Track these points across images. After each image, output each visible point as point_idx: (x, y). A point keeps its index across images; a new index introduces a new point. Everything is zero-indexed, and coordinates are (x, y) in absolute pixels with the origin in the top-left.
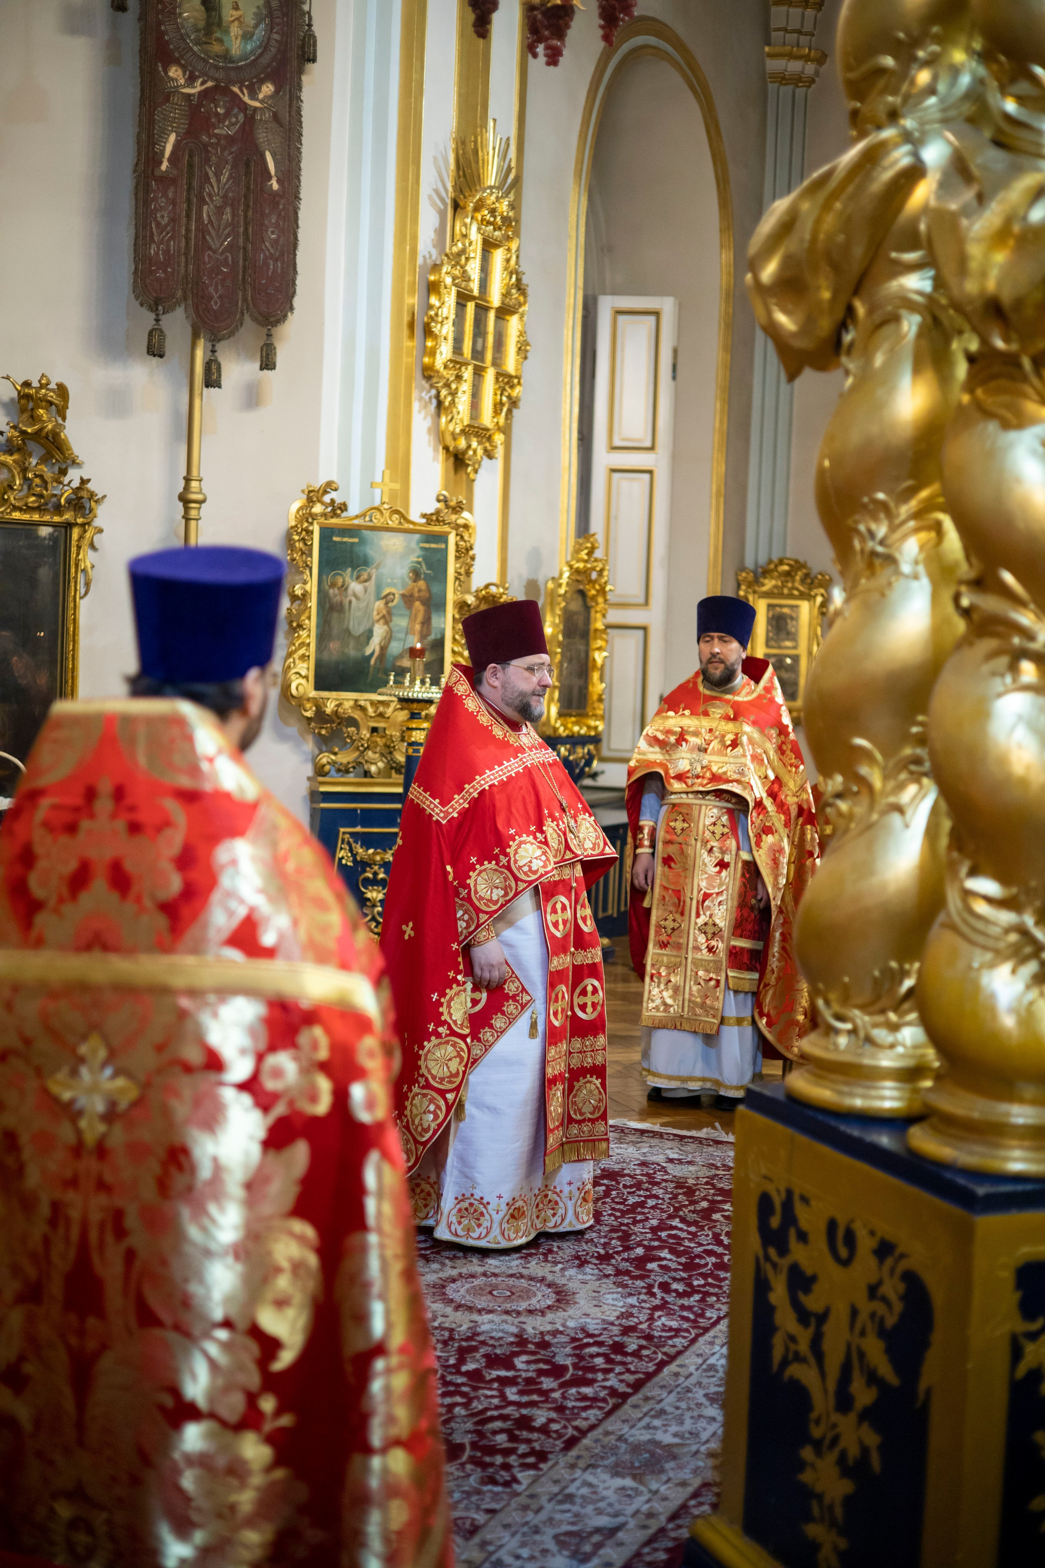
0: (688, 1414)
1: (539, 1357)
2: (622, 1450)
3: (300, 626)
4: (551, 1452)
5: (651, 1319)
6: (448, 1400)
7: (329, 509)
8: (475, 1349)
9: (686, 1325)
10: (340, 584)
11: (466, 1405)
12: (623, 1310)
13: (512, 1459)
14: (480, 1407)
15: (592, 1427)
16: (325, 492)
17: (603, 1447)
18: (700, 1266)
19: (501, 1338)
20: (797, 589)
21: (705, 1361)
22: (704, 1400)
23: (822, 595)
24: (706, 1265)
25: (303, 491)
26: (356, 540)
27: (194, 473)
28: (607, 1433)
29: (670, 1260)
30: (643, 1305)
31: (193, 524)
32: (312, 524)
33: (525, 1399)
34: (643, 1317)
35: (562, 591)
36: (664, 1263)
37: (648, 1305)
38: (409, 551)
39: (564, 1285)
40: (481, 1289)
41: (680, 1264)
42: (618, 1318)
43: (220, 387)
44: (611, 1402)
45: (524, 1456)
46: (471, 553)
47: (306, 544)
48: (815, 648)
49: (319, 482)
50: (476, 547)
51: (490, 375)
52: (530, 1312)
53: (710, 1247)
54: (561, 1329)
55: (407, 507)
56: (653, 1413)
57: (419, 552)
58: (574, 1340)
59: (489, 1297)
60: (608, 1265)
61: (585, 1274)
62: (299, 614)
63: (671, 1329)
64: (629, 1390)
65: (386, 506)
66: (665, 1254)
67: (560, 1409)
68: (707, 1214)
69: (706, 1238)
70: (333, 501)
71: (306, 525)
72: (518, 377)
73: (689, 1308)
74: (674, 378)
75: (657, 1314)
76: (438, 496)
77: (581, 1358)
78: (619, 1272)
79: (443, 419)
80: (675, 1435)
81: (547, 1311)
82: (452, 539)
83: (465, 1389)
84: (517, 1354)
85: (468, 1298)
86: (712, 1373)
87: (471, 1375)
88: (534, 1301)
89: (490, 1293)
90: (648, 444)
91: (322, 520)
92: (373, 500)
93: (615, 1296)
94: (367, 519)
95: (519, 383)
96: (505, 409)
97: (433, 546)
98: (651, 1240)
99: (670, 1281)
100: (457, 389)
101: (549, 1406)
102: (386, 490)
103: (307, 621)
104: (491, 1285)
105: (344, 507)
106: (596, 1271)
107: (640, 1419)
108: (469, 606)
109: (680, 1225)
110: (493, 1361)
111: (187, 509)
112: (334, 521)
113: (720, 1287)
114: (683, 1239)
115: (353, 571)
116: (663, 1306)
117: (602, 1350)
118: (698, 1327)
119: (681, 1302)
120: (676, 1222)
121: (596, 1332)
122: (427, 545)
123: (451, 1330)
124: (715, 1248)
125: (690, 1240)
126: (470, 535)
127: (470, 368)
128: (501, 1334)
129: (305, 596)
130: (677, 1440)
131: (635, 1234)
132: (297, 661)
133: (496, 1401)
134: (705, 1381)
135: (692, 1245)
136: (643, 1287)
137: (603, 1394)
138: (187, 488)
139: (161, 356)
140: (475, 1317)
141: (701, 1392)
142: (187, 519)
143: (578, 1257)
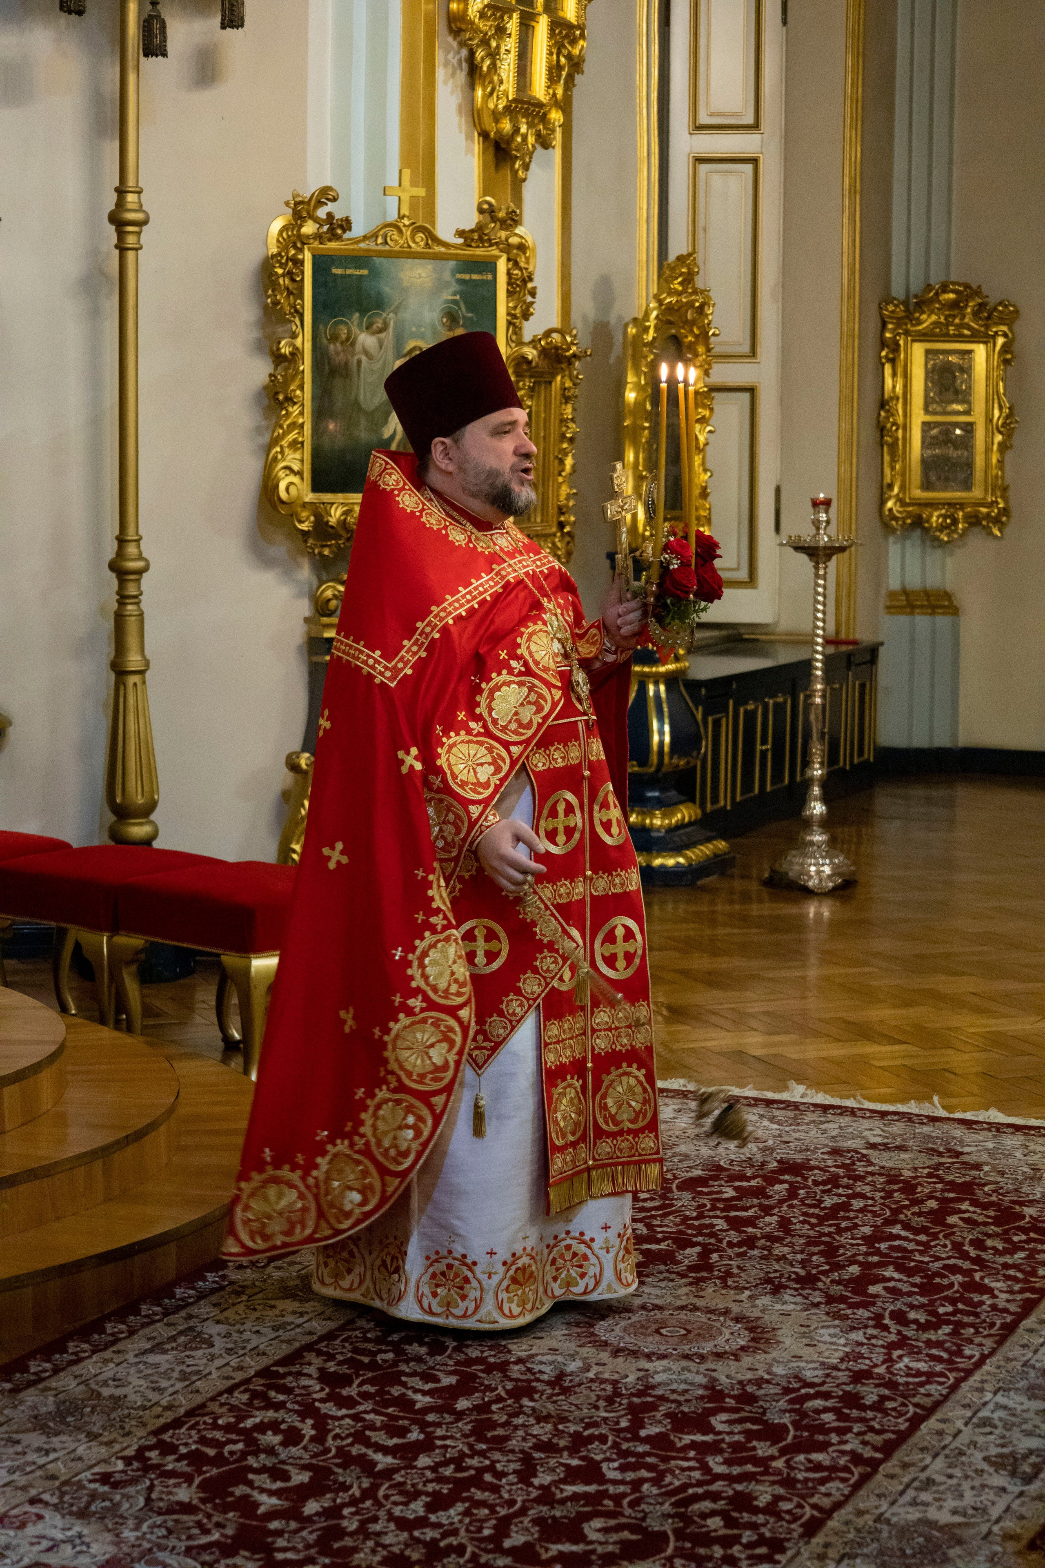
0: (966, 1485)
1: (743, 1414)
2: (885, 1534)
3: (290, 400)
4: (788, 1540)
5: (889, 1360)
6: (630, 1476)
7: (326, 228)
8: (653, 1407)
9: (939, 1368)
10: (344, 336)
11: (657, 1482)
12: (847, 1349)
13: (736, 1550)
14: (677, 1483)
15: (838, 1506)
16: (320, 204)
17: (858, 1530)
18: (941, 1288)
19: (686, 1391)
20: (969, 328)
21: (975, 1413)
22: (985, 1466)
23: (1005, 335)
24: (952, 1285)
25: (287, 204)
26: (365, 272)
27: (131, 182)
28: (860, 1513)
29: (899, 1280)
30: (874, 1341)
31: (131, 255)
32: (301, 250)
33: (736, 1470)
34: (878, 1358)
35: (650, 336)
36: (891, 1284)
37: (880, 1342)
38: (441, 286)
39: (758, 1318)
40: (642, 1326)
41: (914, 1285)
42: (842, 1360)
43: (165, 55)
44: (857, 1471)
45: (750, 1545)
46: (530, 285)
47: (293, 280)
48: (997, 413)
49: (309, 189)
50: (536, 277)
51: (542, 27)
52: (719, 1356)
53: (952, 1262)
54: (767, 1377)
55: (433, 223)
56: (916, 1484)
57: (455, 287)
58: (787, 1391)
59: (657, 1338)
60: (814, 1290)
61: (785, 1303)
62: (286, 383)
63: (919, 1373)
64: (878, 1455)
65: (406, 222)
66: (889, 1272)
67: (788, 1482)
68: (938, 1216)
69: (943, 1249)
70: (330, 215)
71: (293, 252)
72: (581, 27)
73: (939, 1344)
74: (785, 22)
75: (896, 1354)
76: (480, 204)
77: (803, 1414)
78: (830, 1300)
79: (479, 93)
80: (954, 1512)
81: (742, 1354)
82: (502, 266)
83: (649, 1460)
84: (715, 1412)
85: (627, 1339)
86: (988, 1429)
87: (655, 1441)
88: (720, 1340)
89: (657, 1332)
90: (749, 120)
91: (316, 244)
92: (384, 214)
93: (832, 1331)
94: (380, 240)
95: (582, 36)
96: (564, 74)
97: (475, 277)
98: (867, 1254)
99: (904, 1308)
100: (498, 47)
101: (772, 1478)
102: (405, 198)
103: (298, 392)
104: (656, 1321)
105: (346, 225)
106: (798, 1299)
107: (902, 1493)
108: (529, 362)
109: (903, 1233)
110: (682, 1423)
111: (121, 235)
112: (333, 245)
113: (977, 1315)
114: (912, 1251)
115: (362, 316)
116: (902, 1342)
117: (829, 1403)
118: (958, 1370)
119: (926, 1336)
120: (896, 1230)
121: (816, 1380)
122: (466, 277)
123: (615, 1383)
124: (960, 1262)
125: (922, 1253)
126: (527, 259)
127: (515, 16)
128: (683, 1386)
129: (296, 354)
130: (958, 1519)
131: (843, 1246)
132: (287, 451)
133: (697, 1475)
134: (981, 1440)
135: (926, 1259)
136: (869, 1318)
137: (842, 1461)
138: (120, 204)
139: (80, 13)
140: (644, 1364)
141: (978, 1456)
142: (122, 249)
143: (769, 1281)
